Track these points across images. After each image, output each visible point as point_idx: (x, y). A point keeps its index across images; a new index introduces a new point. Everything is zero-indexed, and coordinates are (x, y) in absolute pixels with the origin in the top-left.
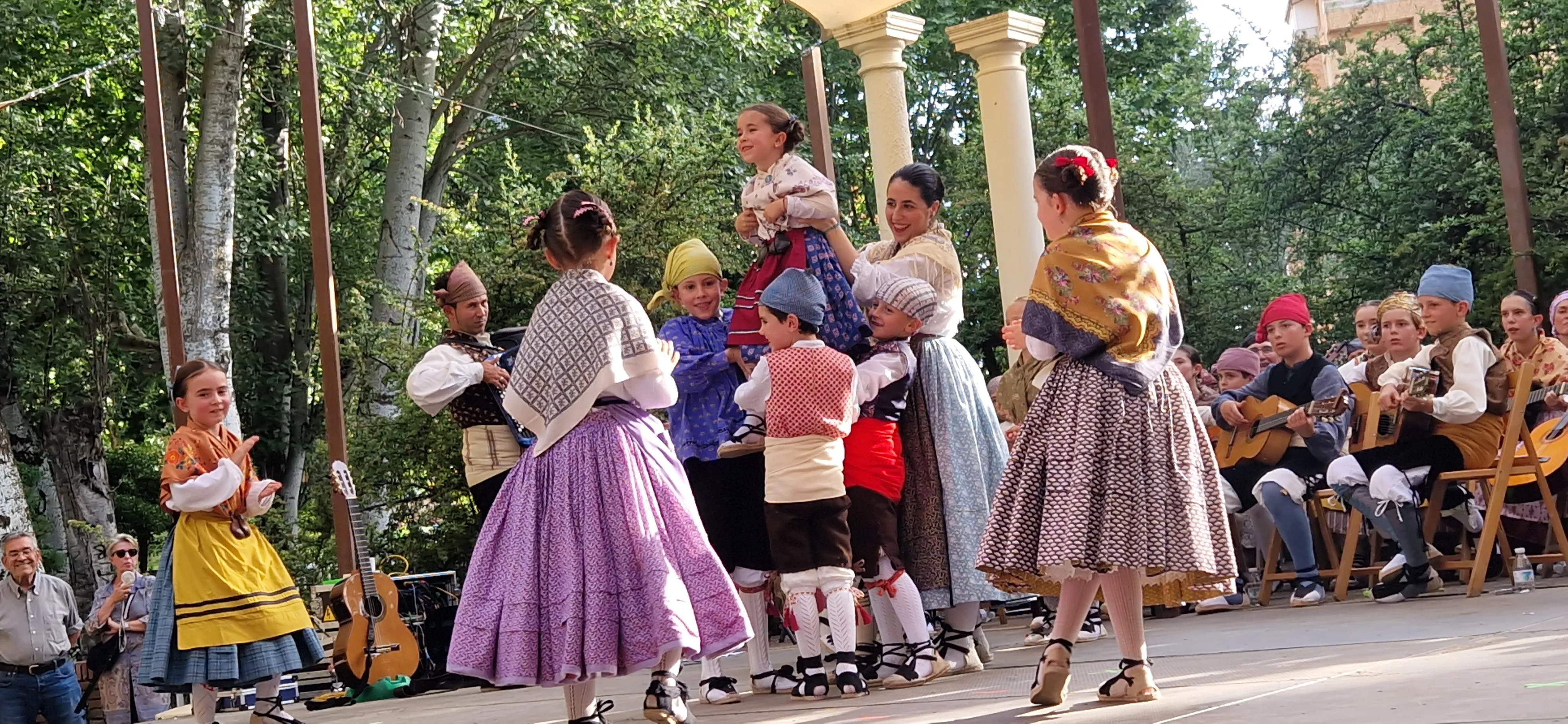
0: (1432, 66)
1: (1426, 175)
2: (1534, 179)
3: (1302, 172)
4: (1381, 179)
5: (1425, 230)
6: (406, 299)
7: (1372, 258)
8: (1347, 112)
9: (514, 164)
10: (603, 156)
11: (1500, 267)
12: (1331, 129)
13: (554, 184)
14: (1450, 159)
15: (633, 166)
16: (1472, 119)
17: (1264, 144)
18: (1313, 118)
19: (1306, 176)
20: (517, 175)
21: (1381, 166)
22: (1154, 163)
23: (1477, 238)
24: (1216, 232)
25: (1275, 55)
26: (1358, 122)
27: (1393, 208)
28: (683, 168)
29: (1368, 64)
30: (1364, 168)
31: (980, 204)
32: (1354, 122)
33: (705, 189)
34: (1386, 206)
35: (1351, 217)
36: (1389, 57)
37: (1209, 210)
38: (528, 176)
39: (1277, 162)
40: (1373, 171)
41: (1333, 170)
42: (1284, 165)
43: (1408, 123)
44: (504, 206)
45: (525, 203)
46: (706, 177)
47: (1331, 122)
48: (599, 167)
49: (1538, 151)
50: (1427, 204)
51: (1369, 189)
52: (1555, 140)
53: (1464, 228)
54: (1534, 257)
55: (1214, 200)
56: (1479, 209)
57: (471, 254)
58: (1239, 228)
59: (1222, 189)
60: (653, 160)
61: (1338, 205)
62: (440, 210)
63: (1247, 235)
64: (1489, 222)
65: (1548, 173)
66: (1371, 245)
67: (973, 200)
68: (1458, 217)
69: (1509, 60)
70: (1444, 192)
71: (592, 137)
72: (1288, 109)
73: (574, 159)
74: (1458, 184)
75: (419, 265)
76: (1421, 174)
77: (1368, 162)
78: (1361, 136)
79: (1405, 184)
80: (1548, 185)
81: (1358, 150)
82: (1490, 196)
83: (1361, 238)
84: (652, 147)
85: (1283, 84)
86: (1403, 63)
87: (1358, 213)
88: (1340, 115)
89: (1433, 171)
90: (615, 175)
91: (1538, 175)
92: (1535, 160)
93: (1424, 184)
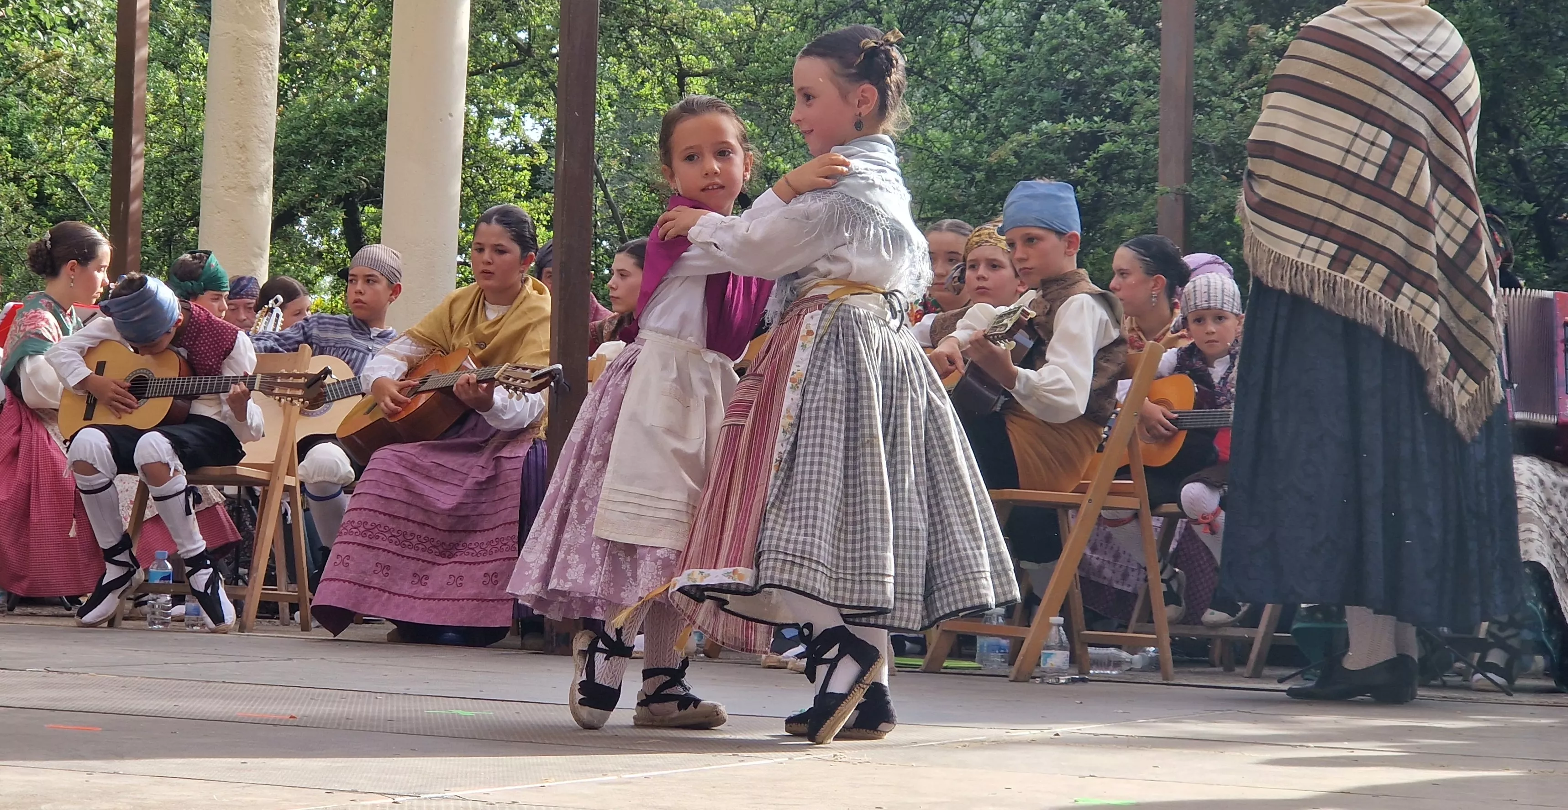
1: (1054, 50)
2: (1207, 83)
4: (987, 47)
5: (1040, 132)
7: (956, 163)
11: (1136, 206)
14: (1091, 31)
21: (991, 28)
23: (1110, 157)
27: (998, 92)
30: (968, 25)
34: (989, 87)
35: (936, 94)
37: (727, 45)
40: (980, 31)
41: (920, 19)
49: (1219, 42)
50: (1049, 95)
51: (969, 57)
52: (1243, 28)
54: (1187, 198)
56: (1122, 114)
63: (778, 94)
64: (1133, 136)
65: (1227, 77)
66: (957, 144)
68: (1089, 119)
70: (1076, 82)
74: (1098, 72)
76: (1046, 47)
77: (973, 16)
79: (1021, 59)
80: (1224, 94)
82: (1141, 97)
83: (945, 130)
87: (946, 89)
89: (1064, 45)
91: (1213, 78)
92: (1211, 54)
93: (1049, 63)
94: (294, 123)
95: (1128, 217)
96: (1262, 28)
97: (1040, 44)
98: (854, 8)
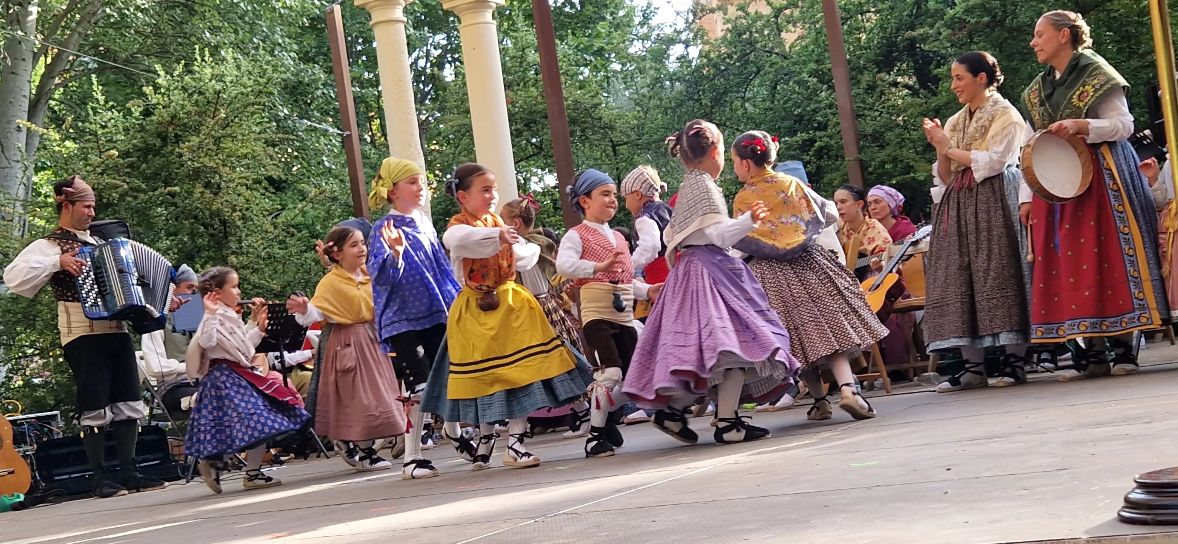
0: (789, 23)
1: (785, 103)
2: (861, 105)
3: (699, 100)
4: (754, 106)
6: (16, 200)
8: (730, 56)
9: (100, 94)
10: (171, 88)
11: (837, 169)
12: (719, 69)
13: (133, 109)
14: (802, 90)
15: (195, 96)
16: (817, 61)
17: (671, 80)
18: (705, 60)
19: (701, 104)
20: (102, 103)
21: (754, 97)
22: (592, 94)
23: (821, 148)
24: (637, 145)
25: (678, 14)
26: (737, 64)
28: (235, 98)
29: (744, 21)
30: (743, 98)
31: (464, 125)
32: (734, 63)
33: (253, 114)
36: (759, 16)
37: (632, 129)
38: (111, 103)
39: (681, 93)
40: (749, 100)
41: (720, 99)
42: (685, 96)
43: (772, 64)
44: (93, 126)
45: (109, 125)
46: (253, 104)
47: (718, 63)
48: (169, 96)
49: (864, 85)
50: (787, 123)
51: (746, 113)
52: (874, 77)
53: (813, 141)
54: (861, 162)
55: (635, 122)
56: (822, 127)
57: (67, 165)
58: (654, 142)
59: (641, 114)
60: (211, 90)
61: (724, 125)
62: (41, 130)
63: (660, 147)
64: (830, 137)
65: (870, 100)
67: (459, 122)
68: (808, 133)
69: (842, 18)
70: (800, 115)
71: (162, 73)
72: (688, 54)
73: (148, 90)
74: (808, 109)
75: (25, 174)
76: (782, 102)
77: (745, 93)
78: (741, 74)
79: (771, 109)
80: (870, 109)
81: (738, 85)
82: (831, 117)
84: (210, 80)
85: (683, 36)
86: (768, 21)
88: (725, 58)
89: (790, 99)
90: (181, 102)
91: (864, 102)
92: (861, 91)
93: (784, 109)
94: (439, 200)
95: (834, 174)
96: (882, 75)
97: (779, 100)
98: (688, 100)
